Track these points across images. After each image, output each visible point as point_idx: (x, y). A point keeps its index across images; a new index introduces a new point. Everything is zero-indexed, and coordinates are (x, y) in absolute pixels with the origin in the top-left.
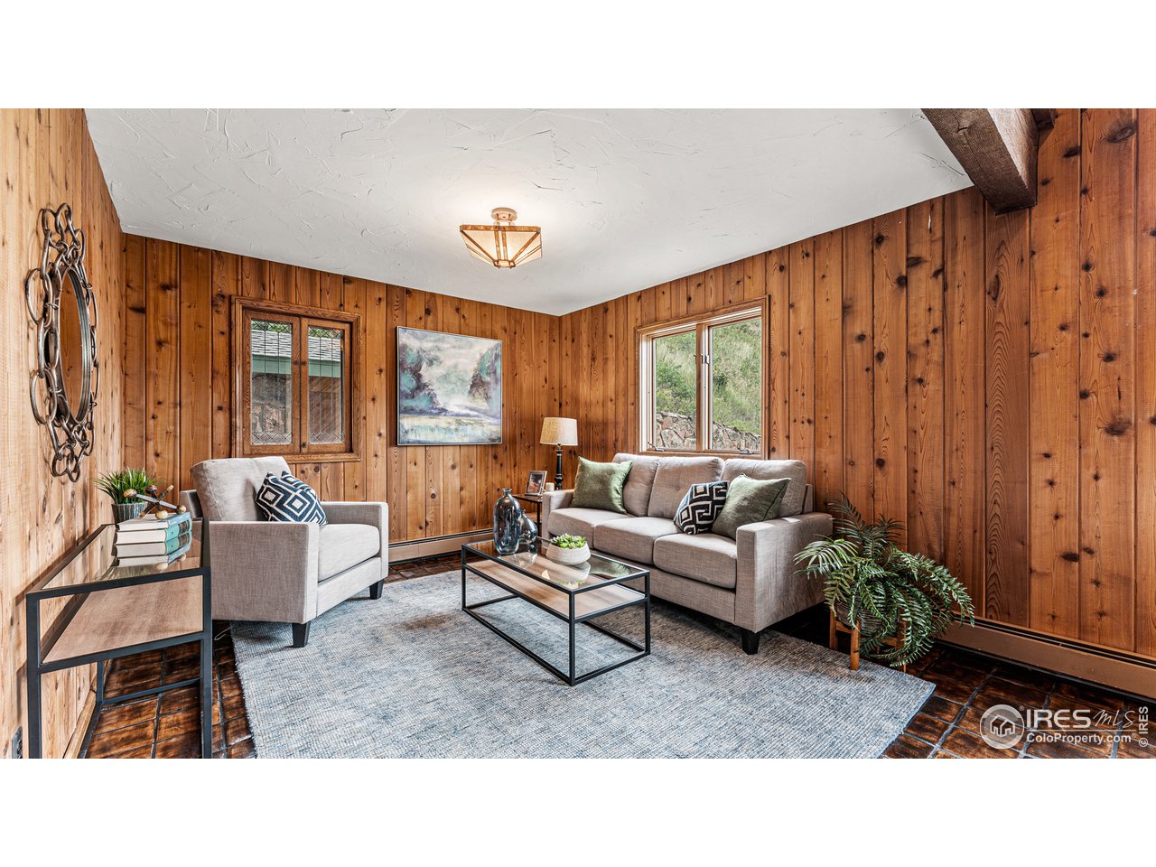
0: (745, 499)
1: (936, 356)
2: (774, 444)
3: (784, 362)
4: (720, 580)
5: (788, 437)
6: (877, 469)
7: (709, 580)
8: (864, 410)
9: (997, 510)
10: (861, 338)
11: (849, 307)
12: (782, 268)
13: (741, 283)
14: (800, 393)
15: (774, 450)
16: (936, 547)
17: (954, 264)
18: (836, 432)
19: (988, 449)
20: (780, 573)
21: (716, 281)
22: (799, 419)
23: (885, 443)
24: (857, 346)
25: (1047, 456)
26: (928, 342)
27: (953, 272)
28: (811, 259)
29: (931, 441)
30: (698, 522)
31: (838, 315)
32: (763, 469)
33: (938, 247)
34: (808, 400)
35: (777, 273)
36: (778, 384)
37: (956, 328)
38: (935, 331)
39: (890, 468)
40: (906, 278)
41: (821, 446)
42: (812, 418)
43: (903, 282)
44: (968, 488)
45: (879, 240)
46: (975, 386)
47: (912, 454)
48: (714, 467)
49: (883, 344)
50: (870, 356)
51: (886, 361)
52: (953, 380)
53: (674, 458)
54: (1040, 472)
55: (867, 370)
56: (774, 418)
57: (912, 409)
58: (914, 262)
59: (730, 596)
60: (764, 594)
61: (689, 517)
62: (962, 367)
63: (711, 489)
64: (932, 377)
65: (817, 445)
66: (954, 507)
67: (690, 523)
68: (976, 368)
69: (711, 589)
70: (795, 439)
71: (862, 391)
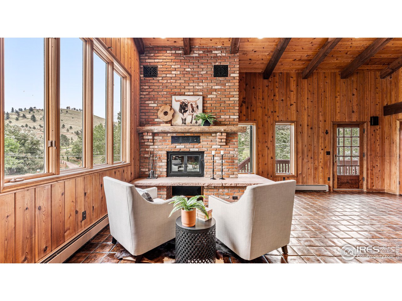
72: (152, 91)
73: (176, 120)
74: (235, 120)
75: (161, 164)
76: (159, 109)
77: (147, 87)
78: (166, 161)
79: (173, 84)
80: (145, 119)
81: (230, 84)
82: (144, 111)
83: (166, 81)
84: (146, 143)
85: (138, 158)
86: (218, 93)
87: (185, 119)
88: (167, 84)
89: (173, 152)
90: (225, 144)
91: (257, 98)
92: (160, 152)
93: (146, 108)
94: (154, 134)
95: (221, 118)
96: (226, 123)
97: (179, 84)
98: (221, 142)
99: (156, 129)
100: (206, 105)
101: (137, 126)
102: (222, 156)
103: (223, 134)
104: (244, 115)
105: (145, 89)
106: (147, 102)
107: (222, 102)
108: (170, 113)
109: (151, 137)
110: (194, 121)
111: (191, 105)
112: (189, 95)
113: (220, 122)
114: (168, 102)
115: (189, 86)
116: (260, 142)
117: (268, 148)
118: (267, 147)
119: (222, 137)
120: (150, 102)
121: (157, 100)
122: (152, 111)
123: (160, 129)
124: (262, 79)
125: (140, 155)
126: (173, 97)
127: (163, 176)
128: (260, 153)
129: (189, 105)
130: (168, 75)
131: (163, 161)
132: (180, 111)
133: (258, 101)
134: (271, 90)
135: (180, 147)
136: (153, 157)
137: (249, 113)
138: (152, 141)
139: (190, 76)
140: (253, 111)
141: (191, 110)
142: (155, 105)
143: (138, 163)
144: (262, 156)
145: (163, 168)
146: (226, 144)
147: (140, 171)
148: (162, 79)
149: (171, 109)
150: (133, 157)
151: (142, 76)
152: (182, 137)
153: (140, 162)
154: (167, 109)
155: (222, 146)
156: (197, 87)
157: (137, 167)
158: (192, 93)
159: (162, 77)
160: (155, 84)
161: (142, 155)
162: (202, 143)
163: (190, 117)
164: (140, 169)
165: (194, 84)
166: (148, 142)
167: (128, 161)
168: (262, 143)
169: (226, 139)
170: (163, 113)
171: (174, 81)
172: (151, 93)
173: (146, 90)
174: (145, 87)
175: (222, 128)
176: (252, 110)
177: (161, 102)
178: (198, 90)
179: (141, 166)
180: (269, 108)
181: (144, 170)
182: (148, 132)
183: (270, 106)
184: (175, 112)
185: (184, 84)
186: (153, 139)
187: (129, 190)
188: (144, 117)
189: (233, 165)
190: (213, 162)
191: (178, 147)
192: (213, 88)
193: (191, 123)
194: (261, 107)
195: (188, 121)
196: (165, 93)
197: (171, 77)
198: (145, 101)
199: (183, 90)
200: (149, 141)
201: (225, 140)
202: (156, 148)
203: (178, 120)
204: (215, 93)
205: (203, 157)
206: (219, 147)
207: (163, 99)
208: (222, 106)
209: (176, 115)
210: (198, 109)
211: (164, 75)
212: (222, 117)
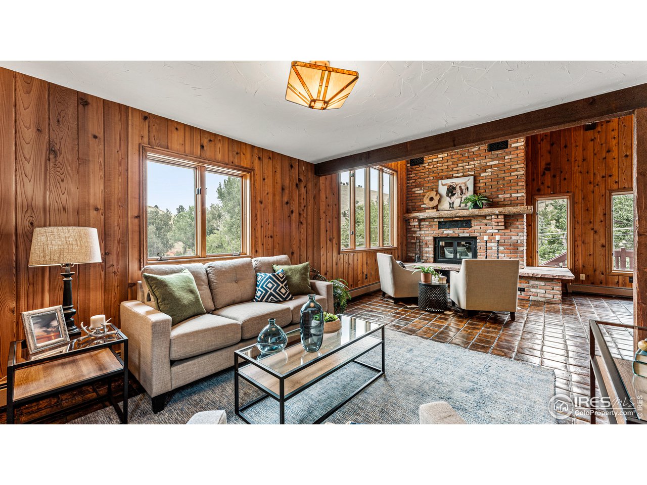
1: (305, 215)
2: (256, 248)
3: (261, 206)
5: (263, 244)
6: (291, 256)
10: (287, 203)
11: (284, 188)
12: (259, 159)
13: (239, 155)
14: (267, 223)
15: (257, 251)
17: (308, 186)
21: (223, 144)
22: (267, 235)
23: (293, 246)
24: (286, 206)
25: (323, 247)
26: (303, 210)
27: (308, 189)
28: (271, 161)
29: (304, 244)
33: (305, 177)
34: (271, 226)
36: (258, 217)
37: (309, 207)
38: (305, 206)
39: (295, 255)
41: (275, 248)
42: (272, 235)
43: (297, 185)
45: (291, 167)
47: (300, 249)
49: (293, 207)
50: (289, 211)
51: (294, 214)
52: (308, 224)
54: (322, 252)
55: (289, 216)
56: (257, 235)
57: (300, 233)
58: (300, 180)
64: (304, 223)
72: (418, 179)
73: (443, 205)
74: (519, 198)
75: (427, 249)
76: (425, 196)
77: (413, 175)
78: (432, 246)
79: (439, 168)
80: (412, 206)
81: (510, 157)
82: (410, 198)
83: (432, 166)
84: (412, 229)
85: (405, 243)
86: (494, 170)
87: (453, 203)
88: (434, 169)
89: (440, 237)
90: (503, 228)
91: (573, 160)
92: (426, 238)
93: (413, 195)
94: (420, 221)
95: (498, 197)
96: (506, 203)
97: (446, 167)
98: (498, 225)
99: (421, 215)
100: (478, 185)
101: (405, 214)
102: (498, 242)
103: (499, 217)
104: (548, 187)
105: (411, 177)
106: (413, 190)
107: (500, 180)
108: (436, 199)
109: (417, 224)
110: (463, 205)
111: (460, 187)
112: (458, 177)
113: (498, 202)
114: (435, 187)
115: (458, 167)
116: (578, 223)
117: (595, 232)
118: (593, 229)
119: (499, 220)
120: (416, 189)
121: (423, 186)
122: (419, 198)
123: (426, 215)
124: (582, 132)
125: (407, 240)
126: (440, 181)
127: (429, 262)
128: (578, 239)
129: (458, 187)
130: (434, 160)
131: (430, 246)
132: (447, 195)
133: (574, 164)
134: (602, 144)
135: (448, 232)
136: (420, 242)
137: (558, 184)
138: (418, 227)
139: (459, 156)
140: (565, 179)
141: (460, 192)
142: (422, 191)
143: (404, 248)
144: (583, 242)
145: (430, 254)
146: (506, 228)
147: (407, 256)
148: (428, 165)
149: (436, 195)
150: (400, 241)
151: (409, 165)
152: (450, 221)
153: (407, 247)
154: (433, 194)
155: (500, 231)
156: (467, 167)
157: (404, 252)
158: (461, 174)
159: (428, 163)
160: (421, 171)
161: (409, 240)
162: (474, 228)
163: (459, 200)
164: (407, 254)
165: (464, 164)
166: (414, 228)
167: (395, 246)
168: (583, 224)
169: (505, 222)
170: (428, 200)
171: (441, 165)
172: (417, 181)
173: (413, 178)
174: (412, 176)
175: (496, 211)
176: (562, 178)
177: (427, 188)
178: (469, 170)
179: (407, 252)
180: (596, 172)
181: (411, 255)
182: (414, 218)
183: (598, 169)
184: (441, 196)
185: (452, 166)
186: (420, 225)
187: (390, 258)
188: (411, 204)
189: (516, 253)
190: (486, 248)
191: (445, 232)
192: (488, 164)
193: (460, 206)
194: (581, 172)
195: (456, 205)
196: (432, 178)
197: (438, 162)
198: (412, 189)
199: (451, 173)
200: (416, 226)
201: (503, 224)
202: (422, 234)
203: (445, 205)
204: (490, 170)
205: (476, 243)
206: (497, 231)
207: (429, 185)
208: (500, 184)
209: (443, 200)
210: (468, 190)
211: (430, 161)
212: (500, 196)
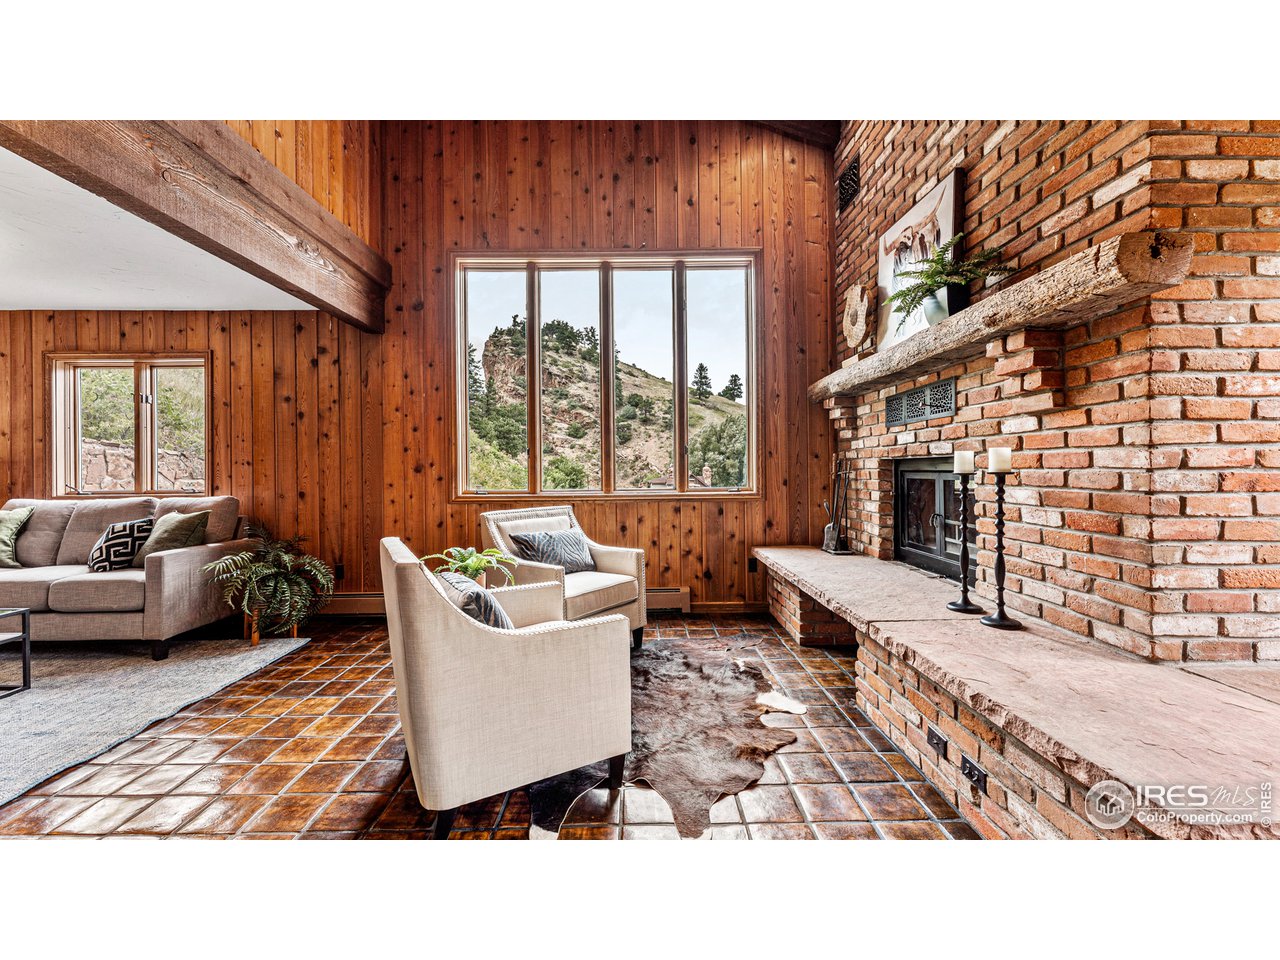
0: (166, 531)
1: (335, 419)
2: (217, 483)
3: (226, 411)
4: (127, 604)
5: (231, 477)
6: (299, 500)
7: (115, 607)
8: (290, 454)
9: (369, 522)
10: (287, 399)
11: (279, 374)
12: (223, 330)
13: (184, 333)
14: (240, 439)
15: (217, 488)
16: (336, 551)
17: (345, 359)
18: (270, 472)
19: (364, 482)
20: (195, 589)
21: (156, 323)
22: (240, 461)
23: (304, 480)
24: (285, 405)
25: (391, 485)
26: (330, 408)
27: (345, 364)
28: (248, 328)
29: (333, 476)
30: (113, 559)
31: (270, 379)
32: (196, 505)
33: (336, 342)
34: (248, 444)
35: (219, 332)
36: (221, 430)
37: (347, 401)
38: (334, 402)
39: (308, 499)
40: (317, 361)
41: (258, 484)
42: (251, 461)
43: (315, 362)
44: (354, 509)
45: (299, 328)
46: (357, 441)
47: (322, 488)
48: (147, 507)
49: (304, 407)
50: (294, 414)
51: (305, 419)
52: (345, 436)
53: (98, 500)
54: (388, 495)
55: (292, 424)
56: (217, 460)
57: (321, 455)
58: (322, 350)
59: (138, 617)
60: (173, 607)
61: (101, 555)
62: (350, 428)
63: (132, 527)
64: (333, 433)
65: (255, 483)
66: (347, 522)
67: (102, 561)
68: (357, 429)
69: (119, 616)
70: (236, 478)
71: (289, 439)
75: (869, 507)
83: (874, 189)
90: (1046, 401)
92: (868, 464)
94: (854, 400)
95: (1039, 239)
97: (900, 174)
98: (1024, 392)
99: (829, 382)
103: (1010, 344)
105: (842, 253)
108: (862, 311)
111: (921, 240)
115: (925, 154)
119: (1015, 364)
123: (836, 381)
126: (881, 240)
127: (873, 555)
135: (906, 438)
136: (856, 479)
138: (845, 424)
145: (873, 525)
146: (1063, 404)
148: (867, 191)
149: (862, 297)
151: (837, 214)
152: (908, 394)
154: (855, 296)
155: (1046, 421)
156: (947, 140)
159: (867, 183)
162: (963, 414)
167: (755, 489)
170: (849, 321)
177: (866, 278)
185: (912, 161)
186: (853, 418)
191: (899, 439)
196: (874, 235)
199: (911, 190)
201: (1038, 380)
202: (861, 450)
206: (1035, 422)
207: (870, 263)
212: (1044, 228)
